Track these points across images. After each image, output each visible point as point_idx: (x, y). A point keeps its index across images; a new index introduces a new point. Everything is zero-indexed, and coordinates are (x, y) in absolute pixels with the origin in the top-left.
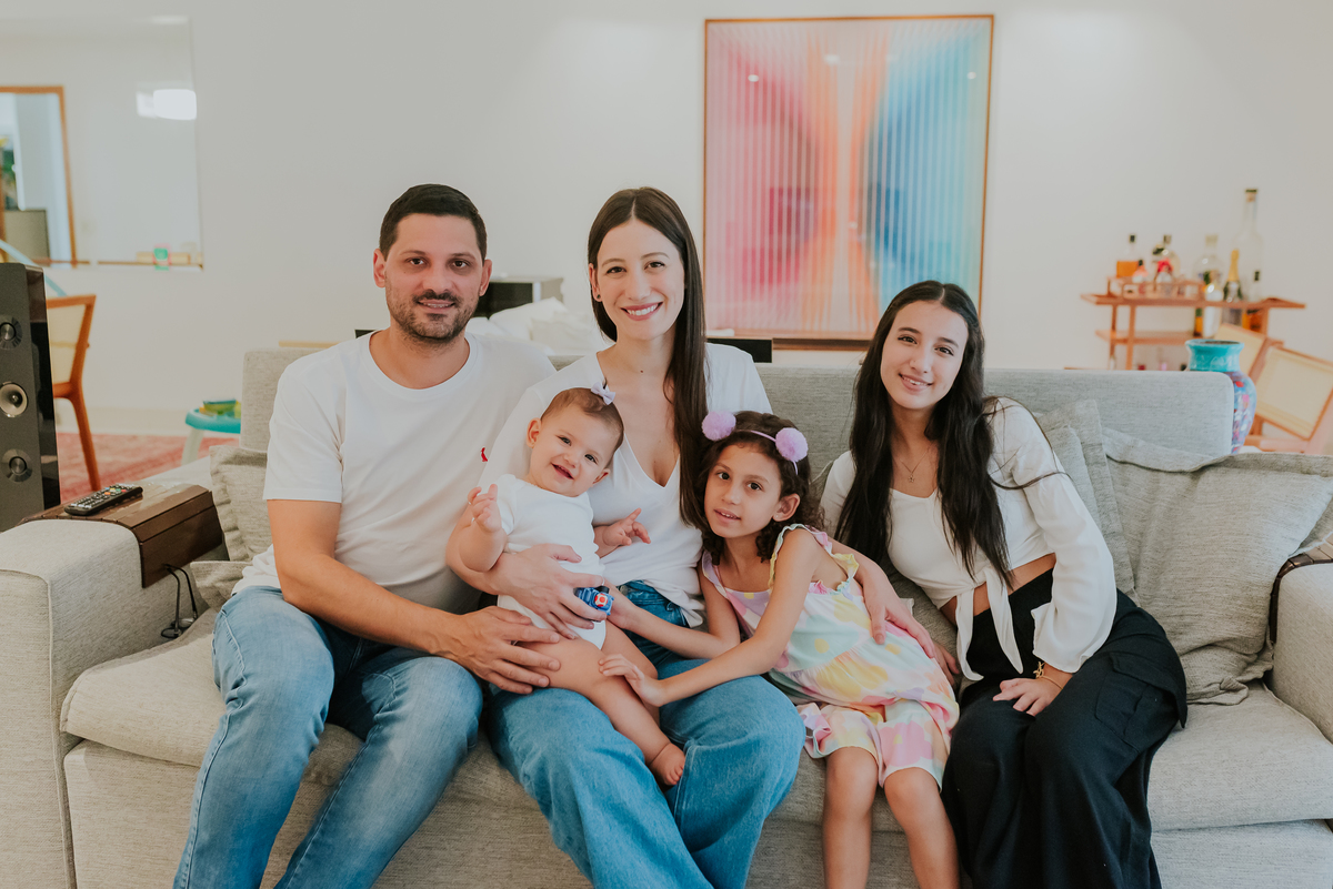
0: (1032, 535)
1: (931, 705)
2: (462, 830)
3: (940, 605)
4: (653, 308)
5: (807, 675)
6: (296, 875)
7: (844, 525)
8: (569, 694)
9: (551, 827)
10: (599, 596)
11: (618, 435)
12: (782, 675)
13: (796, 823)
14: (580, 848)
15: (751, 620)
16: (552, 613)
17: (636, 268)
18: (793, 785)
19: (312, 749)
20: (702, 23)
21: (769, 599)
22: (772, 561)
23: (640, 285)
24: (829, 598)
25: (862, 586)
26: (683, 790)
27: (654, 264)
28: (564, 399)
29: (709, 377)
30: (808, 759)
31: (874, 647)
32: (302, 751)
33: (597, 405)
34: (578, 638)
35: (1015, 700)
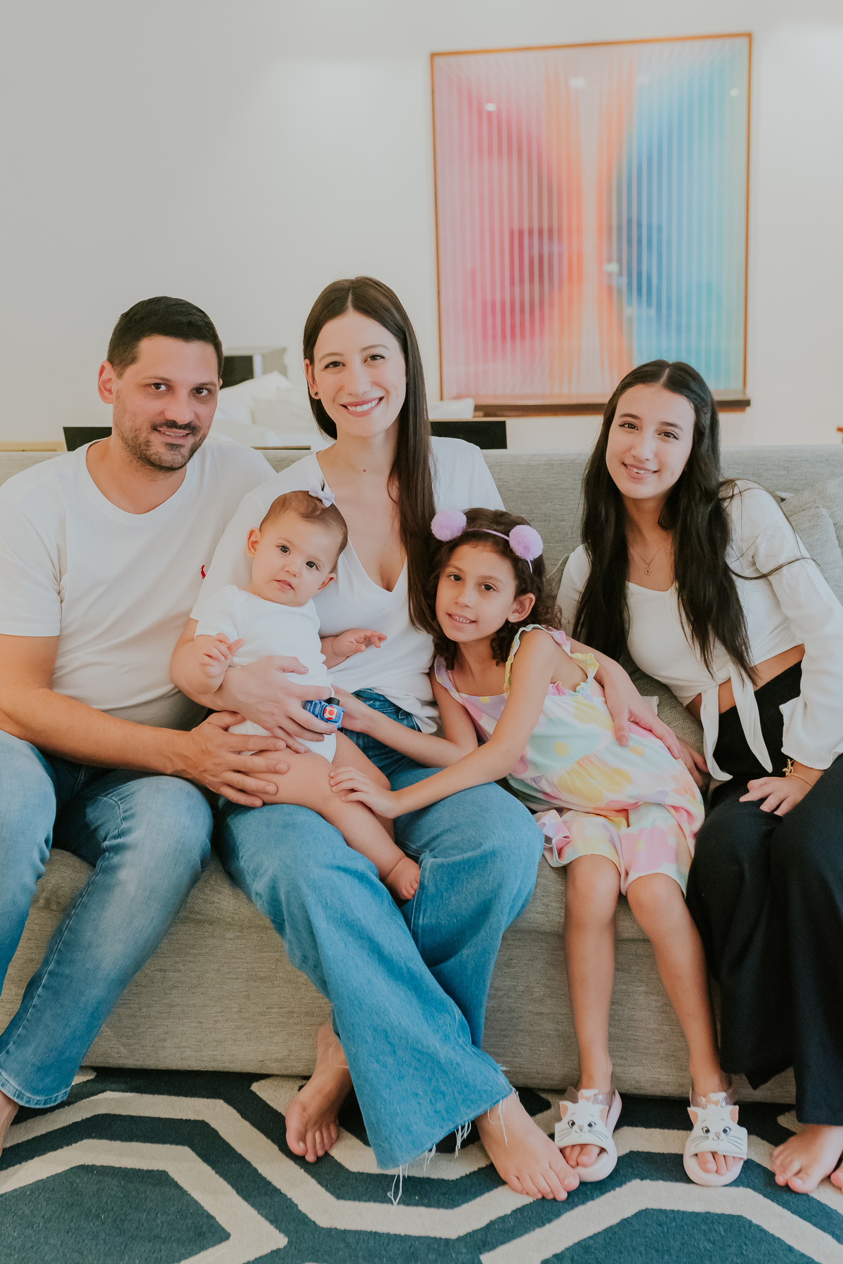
0: (776, 628)
1: (676, 808)
2: (196, 951)
3: (686, 703)
4: (374, 403)
5: (547, 781)
6: (35, 1006)
7: (582, 621)
8: (299, 810)
9: (286, 946)
10: (329, 708)
11: (340, 539)
12: (522, 782)
13: (537, 934)
14: (315, 967)
15: (487, 725)
16: (281, 728)
17: (355, 361)
18: (532, 896)
19: (39, 877)
20: (427, 58)
21: (506, 702)
22: (508, 664)
23: (360, 379)
24: (568, 700)
25: (603, 687)
26: (419, 905)
27: (374, 357)
28: (281, 504)
29: (435, 473)
30: (548, 868)
31: (618, 749)
32: (29, 879)
33: (315, 509)
34: (307, 751)
35: (763, 800)
